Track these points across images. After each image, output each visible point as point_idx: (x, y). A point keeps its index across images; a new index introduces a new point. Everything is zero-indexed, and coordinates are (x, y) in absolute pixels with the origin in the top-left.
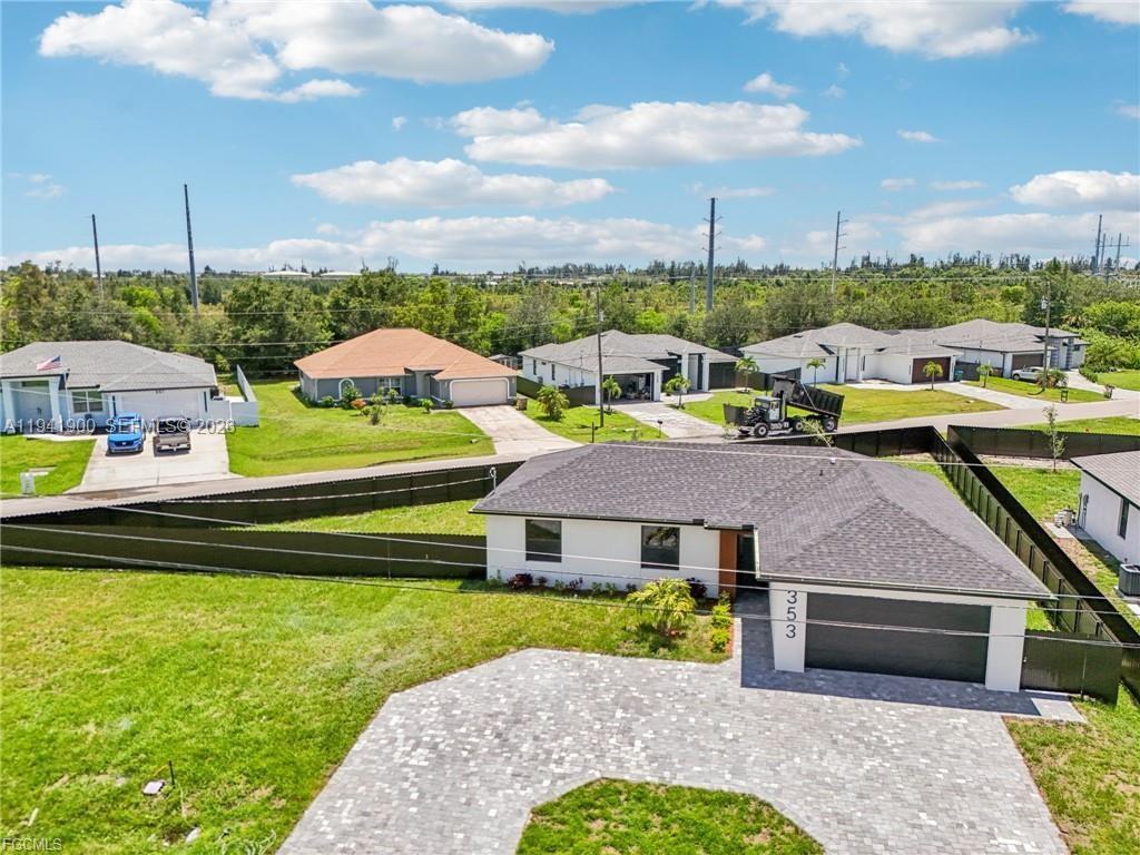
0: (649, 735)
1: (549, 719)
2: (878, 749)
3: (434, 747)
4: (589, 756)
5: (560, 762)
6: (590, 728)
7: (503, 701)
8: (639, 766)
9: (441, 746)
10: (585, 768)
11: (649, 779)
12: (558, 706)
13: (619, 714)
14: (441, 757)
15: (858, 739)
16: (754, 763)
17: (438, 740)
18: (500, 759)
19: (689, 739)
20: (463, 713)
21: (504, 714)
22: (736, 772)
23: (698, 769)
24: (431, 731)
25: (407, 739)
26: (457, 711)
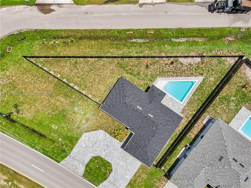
9: (87, 145)
10: (99, 154)
12: (100, 143)
13: (105, 147)
15: (125, 160)
16: (114, 159)
19: (110, 154)
22: (111, 160)
23: (108, 158)
24: (86, 142)
25: (84, 142)
26: (90, 139)
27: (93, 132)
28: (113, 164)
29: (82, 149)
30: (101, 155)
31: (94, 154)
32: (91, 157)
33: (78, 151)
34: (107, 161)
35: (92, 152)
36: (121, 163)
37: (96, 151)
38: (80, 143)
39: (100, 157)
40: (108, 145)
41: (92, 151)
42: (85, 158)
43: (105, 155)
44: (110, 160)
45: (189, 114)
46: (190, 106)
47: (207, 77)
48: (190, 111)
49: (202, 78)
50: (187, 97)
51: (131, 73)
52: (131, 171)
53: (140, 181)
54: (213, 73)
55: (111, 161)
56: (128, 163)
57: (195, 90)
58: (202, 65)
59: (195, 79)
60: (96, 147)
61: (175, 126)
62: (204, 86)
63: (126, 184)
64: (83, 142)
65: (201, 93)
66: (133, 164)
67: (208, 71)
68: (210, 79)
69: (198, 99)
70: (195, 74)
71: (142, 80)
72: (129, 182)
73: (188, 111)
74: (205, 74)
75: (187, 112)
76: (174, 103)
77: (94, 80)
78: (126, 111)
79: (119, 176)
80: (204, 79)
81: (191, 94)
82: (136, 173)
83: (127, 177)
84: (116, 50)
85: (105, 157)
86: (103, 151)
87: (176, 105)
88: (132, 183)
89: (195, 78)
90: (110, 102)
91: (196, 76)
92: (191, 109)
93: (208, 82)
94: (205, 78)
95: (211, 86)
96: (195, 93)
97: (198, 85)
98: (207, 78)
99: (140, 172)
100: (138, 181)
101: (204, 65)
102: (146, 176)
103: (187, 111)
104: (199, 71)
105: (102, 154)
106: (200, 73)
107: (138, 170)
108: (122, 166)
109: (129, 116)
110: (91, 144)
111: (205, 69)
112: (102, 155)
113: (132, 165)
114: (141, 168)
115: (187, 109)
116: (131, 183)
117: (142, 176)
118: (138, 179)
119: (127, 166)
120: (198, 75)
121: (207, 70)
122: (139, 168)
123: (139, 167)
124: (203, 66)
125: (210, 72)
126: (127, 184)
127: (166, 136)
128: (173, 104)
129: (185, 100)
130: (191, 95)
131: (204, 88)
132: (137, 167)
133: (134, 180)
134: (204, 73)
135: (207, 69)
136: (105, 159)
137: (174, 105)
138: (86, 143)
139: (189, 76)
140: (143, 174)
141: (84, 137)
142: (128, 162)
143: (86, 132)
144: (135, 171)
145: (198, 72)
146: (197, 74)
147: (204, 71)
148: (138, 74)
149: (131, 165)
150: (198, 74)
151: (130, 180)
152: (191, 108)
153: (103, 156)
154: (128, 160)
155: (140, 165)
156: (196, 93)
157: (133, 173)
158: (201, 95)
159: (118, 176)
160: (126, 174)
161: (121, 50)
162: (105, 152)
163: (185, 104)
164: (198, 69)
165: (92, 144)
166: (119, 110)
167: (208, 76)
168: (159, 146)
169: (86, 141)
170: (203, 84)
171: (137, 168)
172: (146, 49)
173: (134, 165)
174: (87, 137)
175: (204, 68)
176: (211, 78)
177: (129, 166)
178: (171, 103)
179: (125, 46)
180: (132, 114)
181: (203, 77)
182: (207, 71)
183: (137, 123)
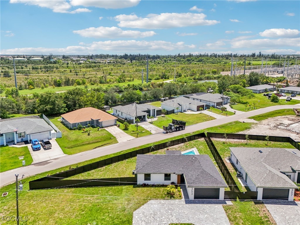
0: (175, 215)
1: (160, 213)
2: (206, 213)
3: (145, 221)
4: (168, 220)
5: (164, 221)
6: (166, 215)
7: (151, 211)
8: (175, 221)
9: (146, 221)
10: (168, 222)
11: (177, 222)
12: (160, 211)
13: (169, 211)
14: (146, 223)
15: (203, 211)
16: (191, 218)
17: (145, 220)
18: (155, 222)
19: (181, 215)
20: (146, 214)
21: (152, 213)
23: (183, 220)
24: (143, 218)
27: (143, 206)
28: (195, 222)
30: (172, 221)
36: (201, 216)
38: (137, 223)
43: (177, 219)
52: (221, 218)
55: (190, 221)
58: (187, 145)
60: (159, 217)
64: (139, 221)
70: (188, 149)
85: (179, 221)
89: (191, 150)
98: (198, 147)
99: (230, 213)
102: (241, 214)
106: (191, 147)
107: (226, 212)
108: (206, 218)
117: (237, 215)
118: (237, 221)
119: (211, 216)
123: (224, 210)
135: (193, 145)
136: (181, 223)
141: (137, 216)
143: (135, 210)
155: (222, 207)
157: (225, 219)
165: (151, 217)
170: (199, 150)
181: (195, 148)
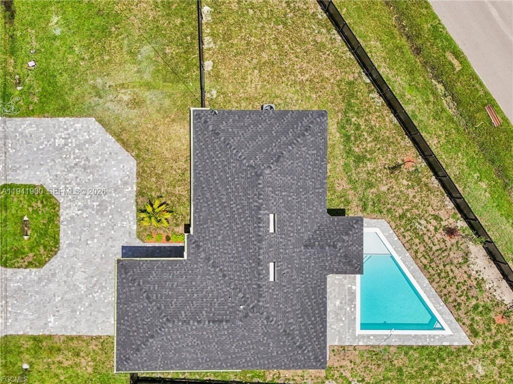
0: (85, 215)
1: (89, 180)
2: (90, 290)
7: (97, 160)
9: (66, 147)
11: (62, 217)
12: (96, 181)
13: (95, 204)
14: (61, 149)
15: (95, 285)
17: (70, 145)
18: (63, 169)
20: (87, 149)
21: (89, 162)
22: (70, 245)
23: (69, 232)
24: (74, 140)
25: (68, 134)
26: (87, 146)
27: (114, 140)
28: (62, 257)
29: (46, 143)
30: (65, 205)
31: (55, 186)
32: (41, 183)
33: (31, 136)
34: (59, 235)
35: (56, 176)
36: (80, 276)
37: (68, 186)
38: (60, 127)
39: (57, 208)
40: (107, 208)
41: (59, 173)
42: (26, 169)
43: (72, 218)
44: (67, 242)
45: (342, 371)
46: (365, 358)
47: (476, 352)
48: (352, 369)
49: (465, 341)
50: (387, 335)
51: (347, 138)
52: (76, 320)
53: (66, 364)
54: (499, 361)
55: (65, 246)
56: (93, 296)
57: (420, 344)
58: (500, 316)
59: (448, 325)
60: (77, 177)
61: (288, 363)
62: (447, 361)
63: (28, 330)
64: (66, 132)
65: (422, 366)
66: (99, 312)
67: (496, 344)
68: (475, 364)
69: (400, 370)
70: (461, 313)
71: (350, 181)
72: (41, 334)
73: (349, 364)
74: (479, 341)
75: (344, 363)
76: (346, 309)
77: (262, 48)
78: (237, 189)
79: (37, 296)
80: (465, 347)
81: (400, 339)
82: (79, 338)
83: (52, 319)
84: (383, 55)
85: (65, 223)
86: (80, 203)
87: (344, 319)
88: (44, 344)
89: (451, 322)
90: (232, 127)
91: (458, 320)
92: (360, 369)
93: (465, 366)
94: (469, 348)
95: (460, 378)
96: (411, 347)
97: (437, 343)
98: (473, 354)
99: (90, 347)
100: (60, 358)
101: (502, 322)
102: (90, 370)
103: (347, 363)
104: (477, 318)
105: (70, 207)
106: (475, 326)
107: (92, 338)
108: (74, 285)
109: (227, 209)
110: (78, 157)
111: (494, 331)
112: (66, 208)
113: (94, 311)
114: (101, 340)
115: (351, 357)
116: (41, 341)
117: (83, 360)
118: (66, 352)
119: (81, 299)
120: (464, 324)
121: (496, 339)
122: (100, 337)
123: (100, 334)
124: (499, 319)
125: (495, 350)
126: (30, 334)
127: (241, 357)
128: (340, 308)
129: (372, 335)
130: (397, 344)
131: (442, 366)
132: (98, 328)
133: (55, 345)
134: (481, 339)
135: (499, 337)
136: (61, 226)
137: (337, 314)
138: (71, 142)
139: (445, 301)
140: (89, 359)
141: (82, 126)
142: (95, 295)
143: (100, 121)
144: (83, 330)
145: (473, 319)
146: (465, 321)
147: (487, 334)
148: (359, 159)
149: (91, 308)
150: (468, 322)
151: (47, 333)
152: (362, 365)
153: (64, 214)
154: (102, 291)
155: (108, 334)
156: (411, 352)
157: (72, 328)
158: (416, 369)
159: (37, 293)
160: (58, 311)
161: (391, 69)
162: (80, 212)
163: (361, 343)
164: (481, 312)
165: (77, 160)
166: (225, 171)
167: (480, 354)
168: (197, 355)
169: (75, 136)
170: (450, 354)
171: (95, 330)
172: (439, 137)
173: (97, 318)
174: (89, 135)
175: (493, 327)
176: (480, 367)
177: (87, 304)
178: (341, 303)
179: (411, 72)
180: (239, 214)
181: (467, 342)
182: (492, 341)
183: (223, 245)
